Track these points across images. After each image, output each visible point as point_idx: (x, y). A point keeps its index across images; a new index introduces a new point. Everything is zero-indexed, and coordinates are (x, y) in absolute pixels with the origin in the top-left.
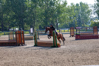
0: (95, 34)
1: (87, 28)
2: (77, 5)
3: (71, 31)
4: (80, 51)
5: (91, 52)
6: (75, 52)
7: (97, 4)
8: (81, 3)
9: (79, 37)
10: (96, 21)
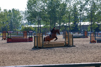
0: (25, 37)
1: (18, 32)
2: (10, 11)
3: (3, 35)
4: (11, 53)
5: (20, 53)
6: (6, 53)
7: (27, 11)
8: (13, 10)
9: (10, 40)
10: (26, 26)
